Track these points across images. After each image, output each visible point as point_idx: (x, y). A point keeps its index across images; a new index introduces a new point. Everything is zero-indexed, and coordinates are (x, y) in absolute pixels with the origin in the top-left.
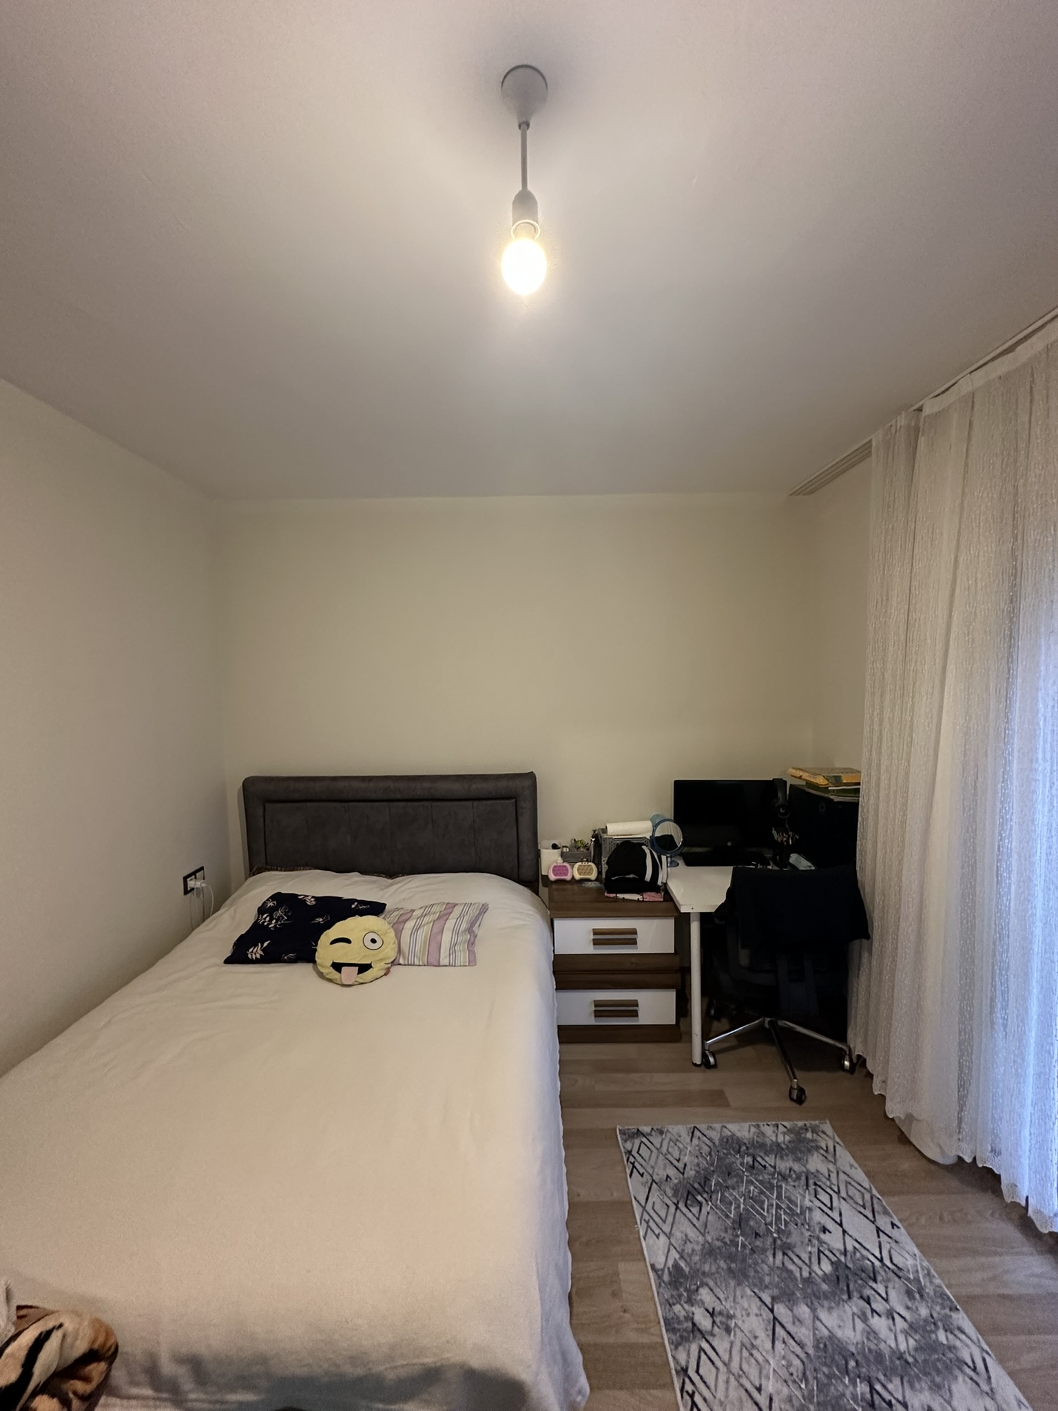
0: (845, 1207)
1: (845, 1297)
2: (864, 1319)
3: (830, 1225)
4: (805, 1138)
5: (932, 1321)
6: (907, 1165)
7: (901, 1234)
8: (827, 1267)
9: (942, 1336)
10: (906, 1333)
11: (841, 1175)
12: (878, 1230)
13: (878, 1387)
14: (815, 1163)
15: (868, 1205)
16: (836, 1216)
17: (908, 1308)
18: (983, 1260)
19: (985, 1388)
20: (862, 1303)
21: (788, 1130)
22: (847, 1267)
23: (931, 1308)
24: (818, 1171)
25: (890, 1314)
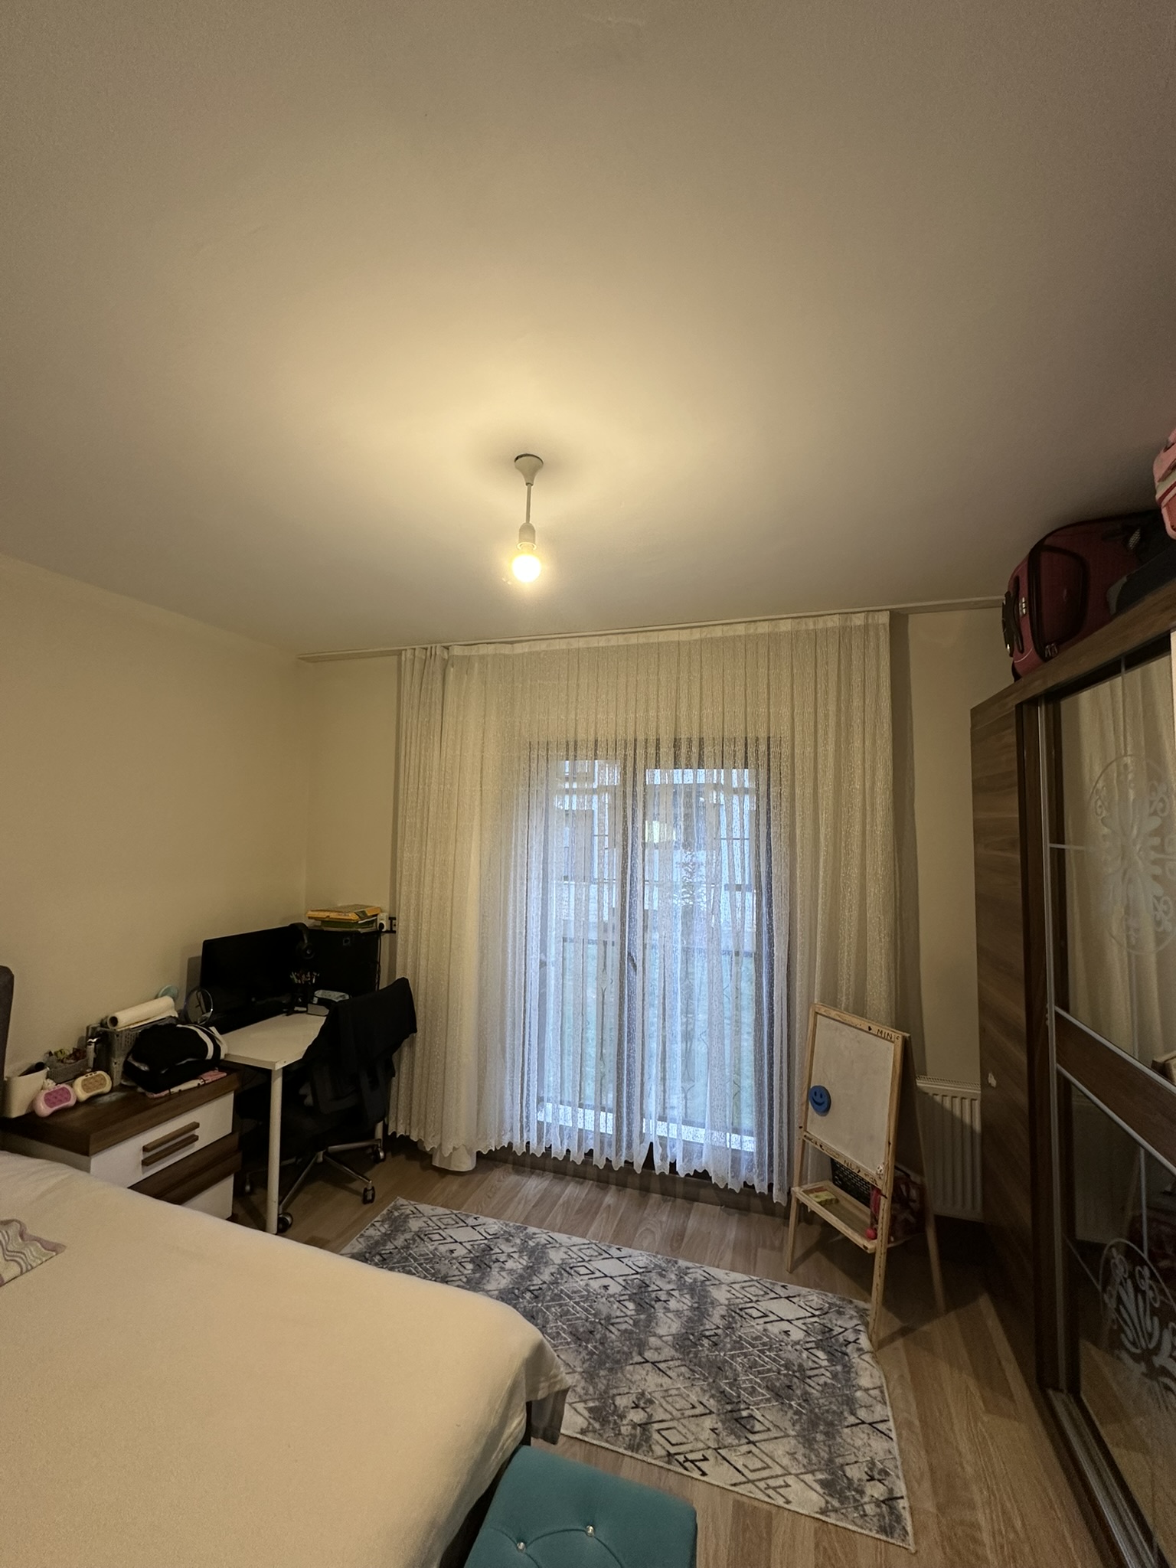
0: (449, 1232)
1: (489, 1269)
2: (503, 1269)
3: (452, 1247)
4: (396, 1217)
5: (524, 1242)
6: (454, 1185)
7: (482, 1219)
8: (470, 1266)
9: (531, 1243)
10: (520, 1257)
11: (433, 1218)
12: (472, 1227)
13: (532, 1288)
14: (414, 1225)
15: (458, 1220)
16: (449, 1240)
17: (512, 1246)
18: (517, 1199)
19: (558, 1245)
20: (497, 1264)
21: (382, 1221)
22: (477, 1257)
23: (519, 1237)
24: (420, 1228)
25: (510, 1256)
